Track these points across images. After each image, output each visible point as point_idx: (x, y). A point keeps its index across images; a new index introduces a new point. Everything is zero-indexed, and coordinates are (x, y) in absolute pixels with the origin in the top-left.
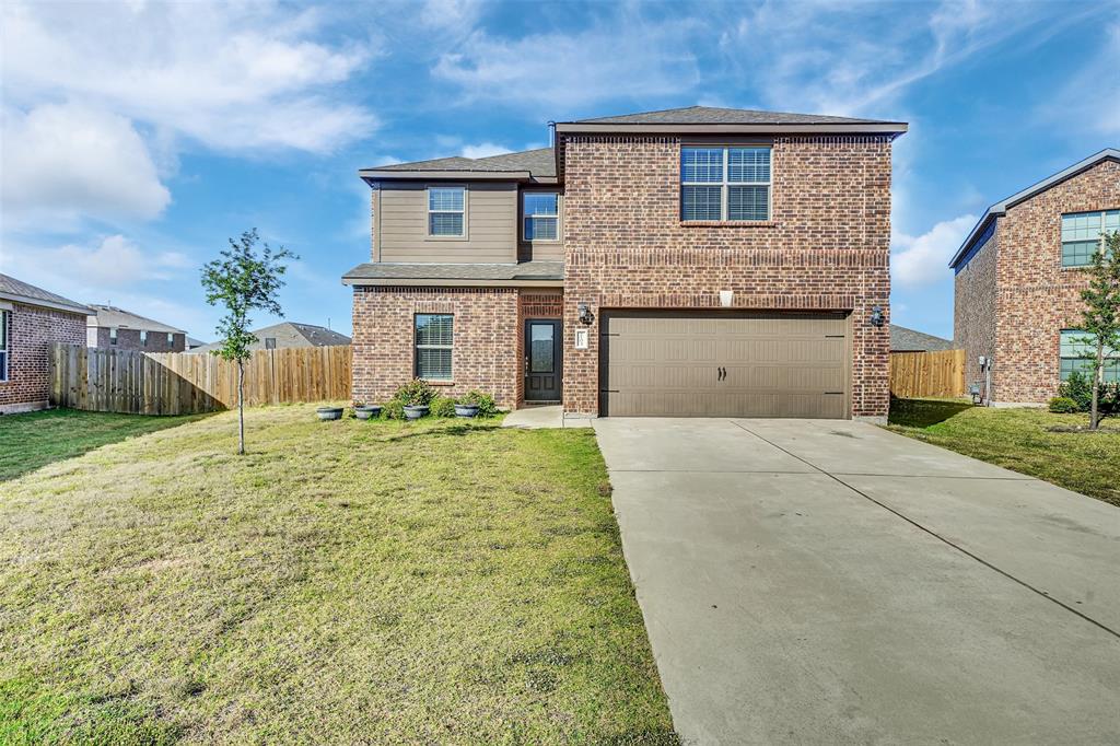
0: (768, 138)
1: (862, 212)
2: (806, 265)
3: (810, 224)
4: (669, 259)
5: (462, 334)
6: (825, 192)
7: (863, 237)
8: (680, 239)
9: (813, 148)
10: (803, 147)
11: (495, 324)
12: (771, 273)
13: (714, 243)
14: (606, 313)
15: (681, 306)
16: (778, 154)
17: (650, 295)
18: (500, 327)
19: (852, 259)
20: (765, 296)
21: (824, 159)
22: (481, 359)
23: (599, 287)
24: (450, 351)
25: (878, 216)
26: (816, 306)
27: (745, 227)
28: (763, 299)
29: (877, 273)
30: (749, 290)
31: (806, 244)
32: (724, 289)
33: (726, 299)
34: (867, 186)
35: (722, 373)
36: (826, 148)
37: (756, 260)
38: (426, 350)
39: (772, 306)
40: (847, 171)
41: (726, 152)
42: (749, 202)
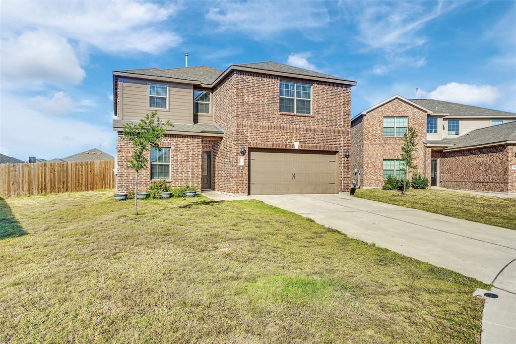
0: (311, 82)
1: (342, 114)
2: (324, 133)
3: (325, 117)
4: (276, 128)
5: (175, 157)
6: (330, 105)
7: (342, 123)
8: (280, 120)
9: (326, 87)
10: (323, 86)
11: (190, 153)
12: (312, 136)
13: (292, 122)
14: (251, 150)
15: (280, 148)
16: (314, 89)
17: (268, 143)
18: (193, 154)
19: (339, 132)
20: (310, 145)
21: (330, 92)
22: (184, 170)
23: (248, 139)
24: (168, 165)
25: (347, 116)
26: (327, 150)
27: (303, 116)
28: (309, 146)
29: (347, 137)
30: (305, 142)
31: (324, 125)
32: (296, 141)
33: (297, 146)
34: (343, 104)
35: (294, 176)
36: (330, 88)
37: (307, 130)
38: (156, 165)
39: (313, 149)
40: (337, 98)
41: (296, 85)
42: (304, 106)
